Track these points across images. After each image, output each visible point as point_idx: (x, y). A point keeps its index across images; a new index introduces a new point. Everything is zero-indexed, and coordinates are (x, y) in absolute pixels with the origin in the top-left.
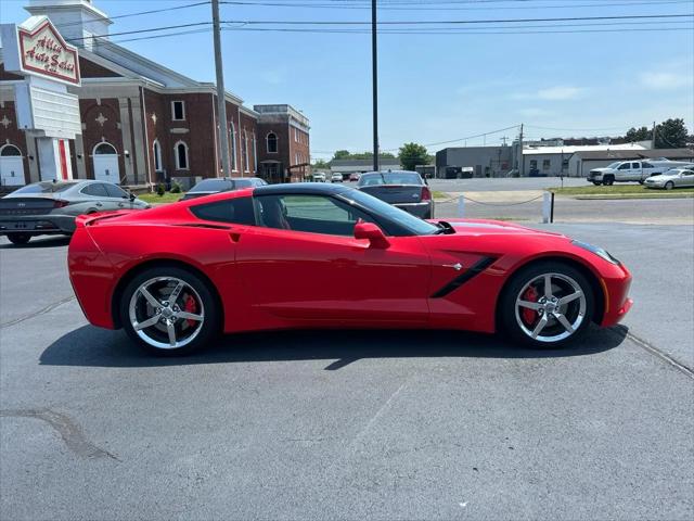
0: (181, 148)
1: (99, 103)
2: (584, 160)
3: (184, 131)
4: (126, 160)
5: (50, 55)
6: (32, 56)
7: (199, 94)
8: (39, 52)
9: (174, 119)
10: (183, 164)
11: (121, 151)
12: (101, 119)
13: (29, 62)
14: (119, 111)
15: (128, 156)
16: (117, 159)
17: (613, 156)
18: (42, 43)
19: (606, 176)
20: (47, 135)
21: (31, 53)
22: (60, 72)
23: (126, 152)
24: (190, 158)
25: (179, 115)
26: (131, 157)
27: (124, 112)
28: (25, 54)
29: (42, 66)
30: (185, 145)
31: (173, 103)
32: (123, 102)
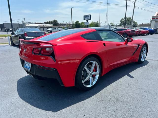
2: (41, 27)
17: (46, 27)
19: (50, 31)
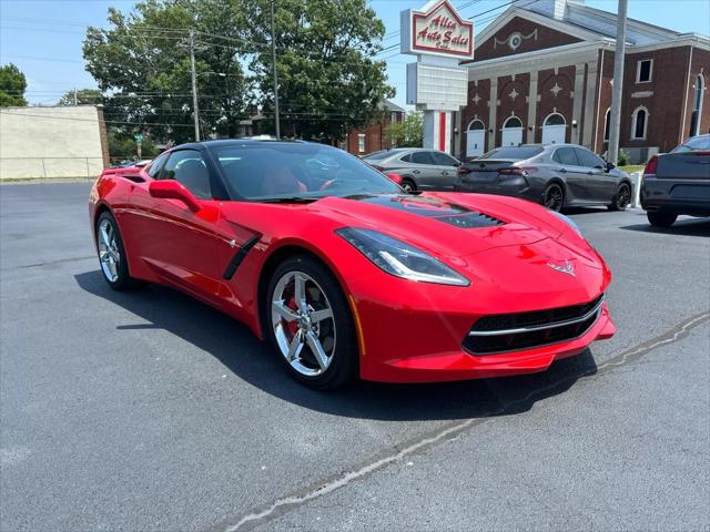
0: (641, 114)
1: (556, 73)
3: (648, 94)
4: (573, 131)
5: (442, 32)
6: (424, 36)
7: (673, 49)
8: (432, 31)
9: (638, 81)
10: (639, 133)
11: (569, 122)
12: (556, 89)
13: (420, 42)
14: (574, 78)
15: (575, 126)
16: (564, 130)
18: (436, 22)
20: (429, 108)
21: (423, 33)
22: (451, 47)
23: (574, 122)
24: (648, 125)
25: (644, 76)
26: (579, 127)
27: (579, 79)
28: (417, 34)
29: (433, 45)
30: (646, 111)
31: (640, 63)
32: (580, 68)
